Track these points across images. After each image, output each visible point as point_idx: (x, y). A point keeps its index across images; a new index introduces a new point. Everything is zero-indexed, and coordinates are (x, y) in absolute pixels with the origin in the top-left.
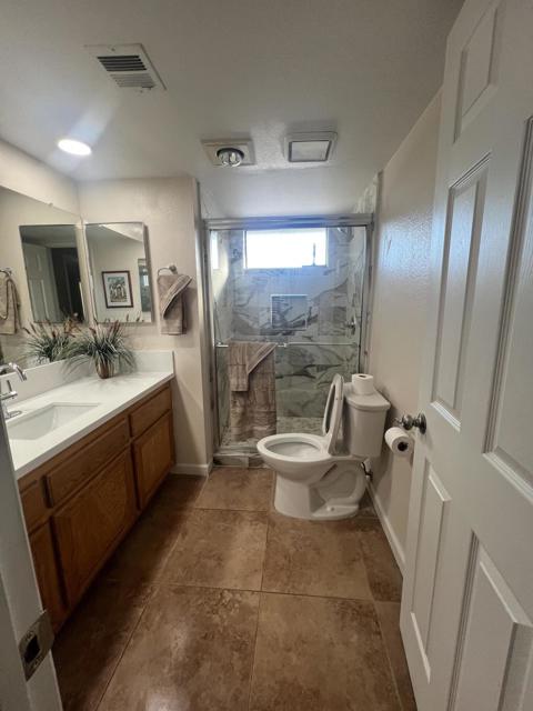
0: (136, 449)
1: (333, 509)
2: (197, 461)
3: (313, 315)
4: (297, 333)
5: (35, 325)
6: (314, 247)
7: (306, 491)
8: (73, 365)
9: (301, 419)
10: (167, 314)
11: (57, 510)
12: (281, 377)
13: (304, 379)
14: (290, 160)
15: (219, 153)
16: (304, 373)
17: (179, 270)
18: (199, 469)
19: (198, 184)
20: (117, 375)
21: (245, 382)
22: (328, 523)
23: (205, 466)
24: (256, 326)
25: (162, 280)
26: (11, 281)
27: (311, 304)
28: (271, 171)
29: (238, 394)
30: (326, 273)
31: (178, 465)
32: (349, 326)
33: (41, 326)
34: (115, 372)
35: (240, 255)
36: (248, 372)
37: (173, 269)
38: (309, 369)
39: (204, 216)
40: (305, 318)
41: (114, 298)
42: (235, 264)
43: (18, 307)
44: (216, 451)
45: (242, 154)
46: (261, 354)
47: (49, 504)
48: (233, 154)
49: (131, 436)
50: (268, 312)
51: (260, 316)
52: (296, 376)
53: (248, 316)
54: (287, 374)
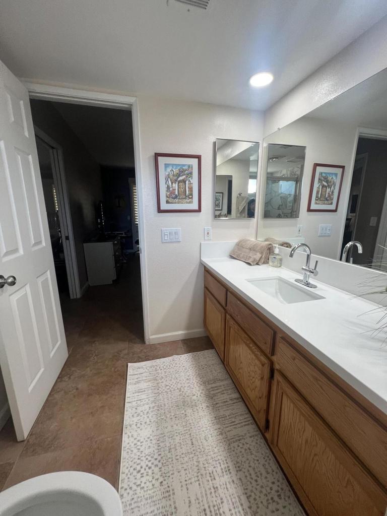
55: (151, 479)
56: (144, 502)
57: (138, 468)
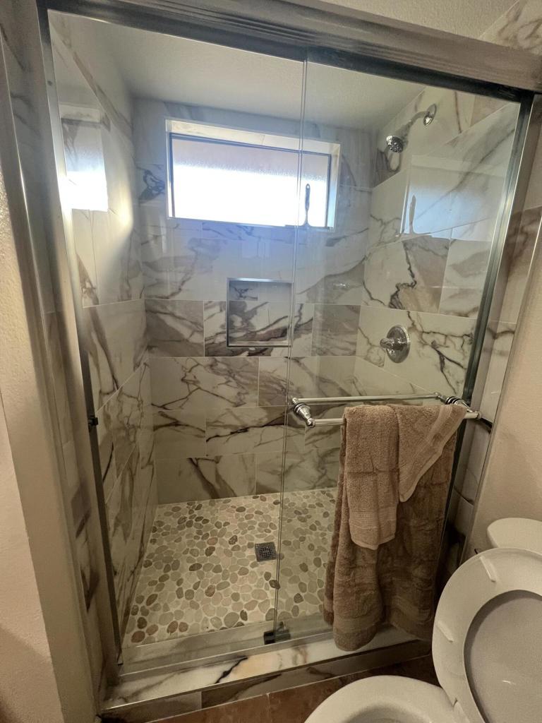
3: (305, 319)
4: (276, 352)
24: (197, 339)
27: (302, 299)
30: (331, 242)
35: (160, 185)
40: (285, 323)
44: (110, 683)
50: (221, 311)
51: (205, 318)
52: (271, 427)
53: (179, 318)
54: (255, 424)
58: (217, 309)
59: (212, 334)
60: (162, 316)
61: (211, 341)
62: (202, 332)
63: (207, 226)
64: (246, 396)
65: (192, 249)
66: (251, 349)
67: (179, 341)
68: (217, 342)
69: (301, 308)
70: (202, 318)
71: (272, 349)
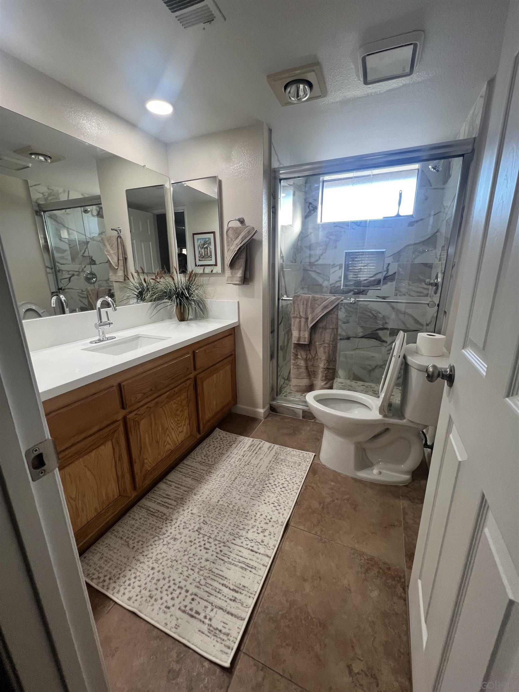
0: (199, 382)
1: (380, 473)
2: (254, 404)
3: (390, 273)
4: (370, 293)
5: (135, 275)
6: (401, 195)
7: (352, 448)
8: (159, 307)
9: (366, 384)
10: (232, 265)
11: (130, 412)
12: (348, 338)
13: (374, 342)
14: (366, 82)
15: (286, 88)
16: (374, 336)
17: (247, 223)
18: (256, 413)
19: (270, 131)
20: (191, 320)
21: (306, 335)
22: (372, 485)
23: (261, 411)
24: (325, 284)
25: (230, 232)
26: (121, 237)
27: (388, 260)
28: (345, 102)
29: (299, 346)
30: (411, 224)
31: (238, 405)
32: (431, 284)
33: (138, 275)
34: (190, 317)
35: (315, 208)
36: (310, 325)
37: (242, 221)
38: (381, 333)
39: (275, 165)
40: (380, 276)
41: (202, 257)
42: (310, 219)
43: (125, 259)
44: (274, 399)
45: (310, 85)
46: (325, 307)
47: (123, 406)
48: (301, 86)
49: (195, 369)
50: (340, 269)
51: (331, 273)
52: (364, 339)
53: (318, 273)
54: (354, 336)
55: (278, 480)
56: (287, 473)
57: (283, 489)
58: (338, 267)
59: (334, 282)
60: (310, 272)
61: (333, 286)
62: (329, 280)
63: (336, 225)
64: (350, 318)
65: (327, 237)
66: (355, 290)
67: (317, 285)
68: (336, 286)
69: (388, 266)
70: (329, 273)
71: (368, 291)
